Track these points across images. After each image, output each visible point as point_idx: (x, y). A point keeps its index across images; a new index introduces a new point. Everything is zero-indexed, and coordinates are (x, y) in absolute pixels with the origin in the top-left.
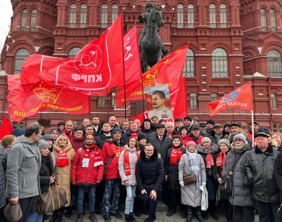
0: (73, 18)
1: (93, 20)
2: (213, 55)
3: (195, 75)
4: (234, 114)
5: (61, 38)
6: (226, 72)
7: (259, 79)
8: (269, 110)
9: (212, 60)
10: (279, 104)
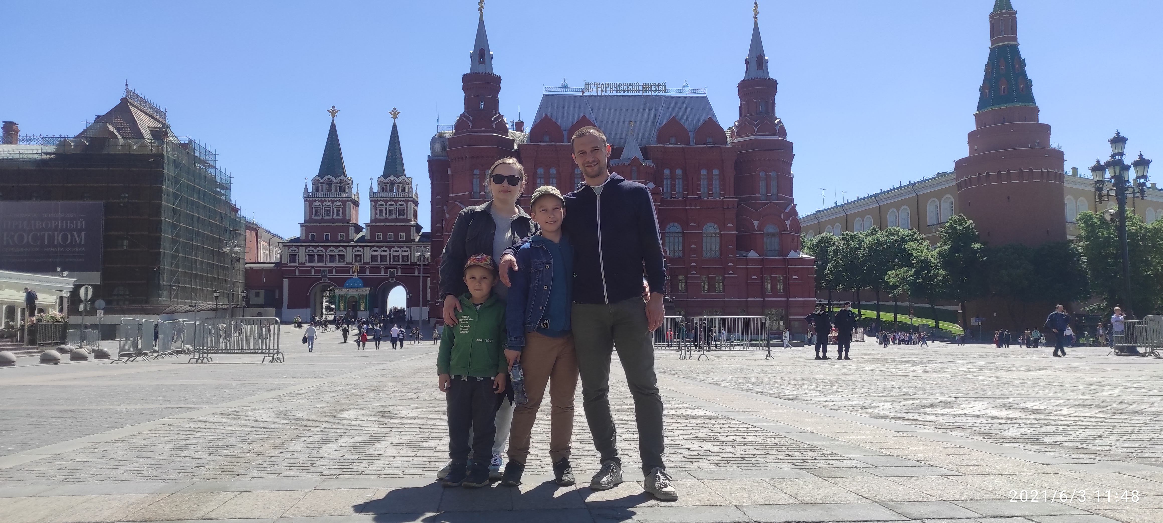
2: (704, 231)
3: (684, 255)
4: (726, 299)
6: (718, 251)
7: (753, 260)
8: (763, 294)
9: (702, 237)
10: (773, 287)
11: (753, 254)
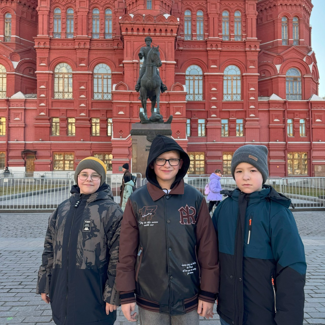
0: (58, 25)
1: (82, 28)
2: (225, 73)
3: (204, 98)
4: (246, 143)
5: (44, 51)
6: (239, 94)
7: (276, 103)
8: (285, 138)
9: (223, 80)
10: (296, 130)
11: (274, 97)
